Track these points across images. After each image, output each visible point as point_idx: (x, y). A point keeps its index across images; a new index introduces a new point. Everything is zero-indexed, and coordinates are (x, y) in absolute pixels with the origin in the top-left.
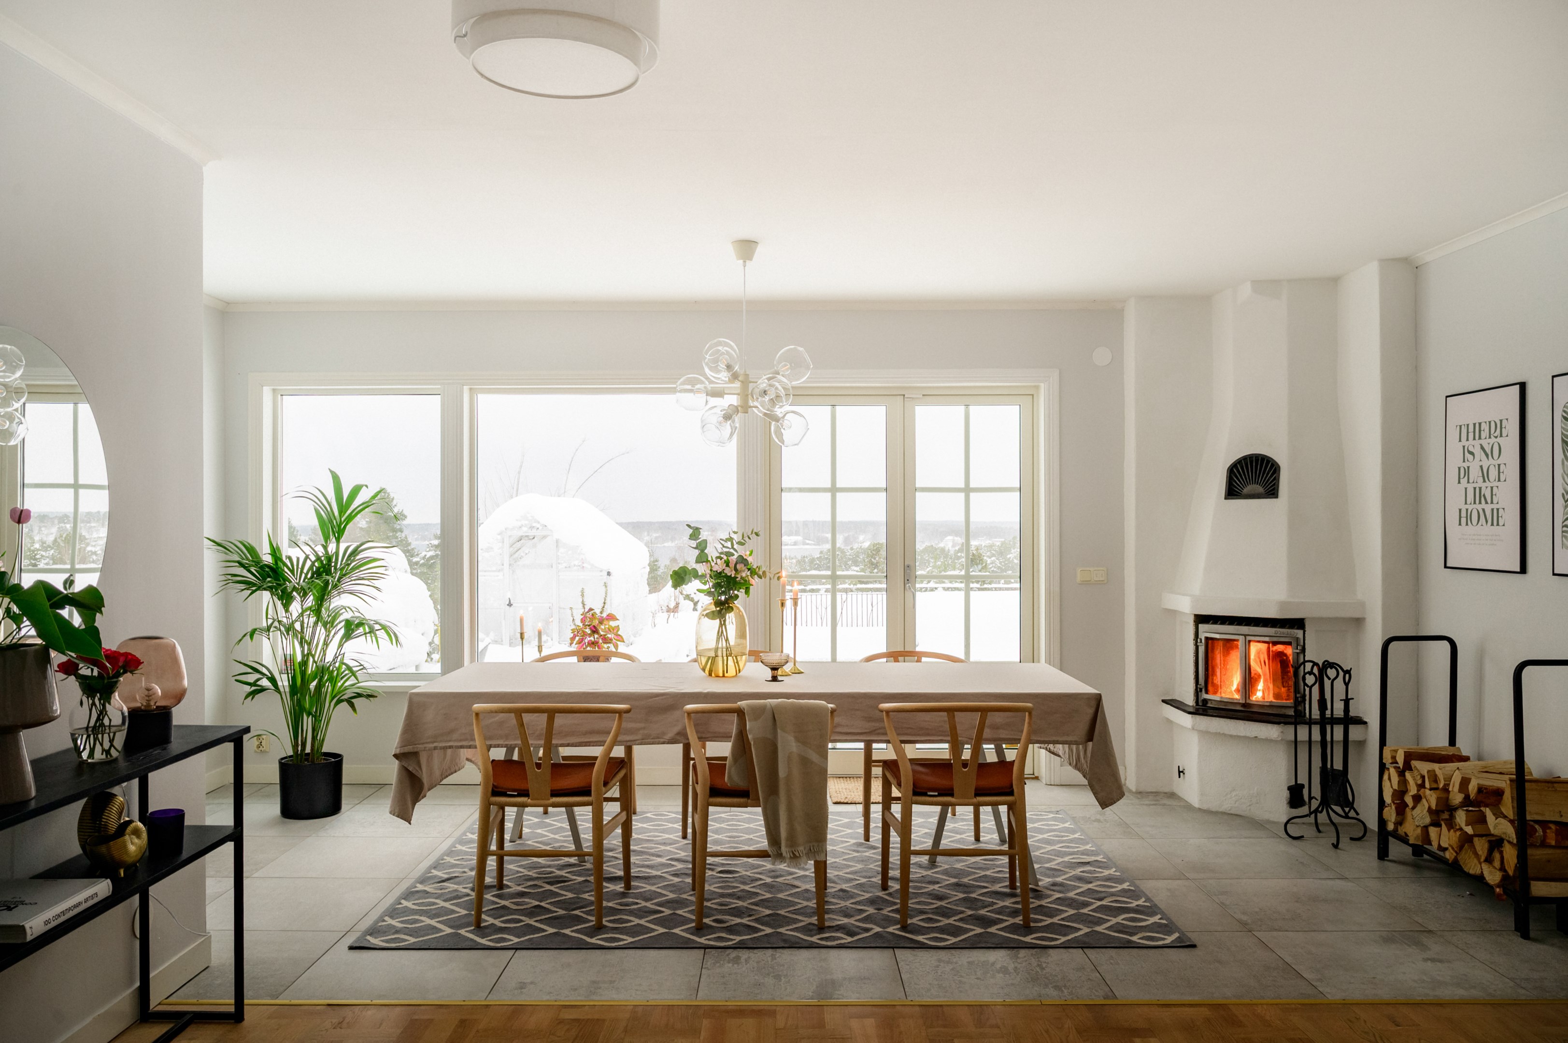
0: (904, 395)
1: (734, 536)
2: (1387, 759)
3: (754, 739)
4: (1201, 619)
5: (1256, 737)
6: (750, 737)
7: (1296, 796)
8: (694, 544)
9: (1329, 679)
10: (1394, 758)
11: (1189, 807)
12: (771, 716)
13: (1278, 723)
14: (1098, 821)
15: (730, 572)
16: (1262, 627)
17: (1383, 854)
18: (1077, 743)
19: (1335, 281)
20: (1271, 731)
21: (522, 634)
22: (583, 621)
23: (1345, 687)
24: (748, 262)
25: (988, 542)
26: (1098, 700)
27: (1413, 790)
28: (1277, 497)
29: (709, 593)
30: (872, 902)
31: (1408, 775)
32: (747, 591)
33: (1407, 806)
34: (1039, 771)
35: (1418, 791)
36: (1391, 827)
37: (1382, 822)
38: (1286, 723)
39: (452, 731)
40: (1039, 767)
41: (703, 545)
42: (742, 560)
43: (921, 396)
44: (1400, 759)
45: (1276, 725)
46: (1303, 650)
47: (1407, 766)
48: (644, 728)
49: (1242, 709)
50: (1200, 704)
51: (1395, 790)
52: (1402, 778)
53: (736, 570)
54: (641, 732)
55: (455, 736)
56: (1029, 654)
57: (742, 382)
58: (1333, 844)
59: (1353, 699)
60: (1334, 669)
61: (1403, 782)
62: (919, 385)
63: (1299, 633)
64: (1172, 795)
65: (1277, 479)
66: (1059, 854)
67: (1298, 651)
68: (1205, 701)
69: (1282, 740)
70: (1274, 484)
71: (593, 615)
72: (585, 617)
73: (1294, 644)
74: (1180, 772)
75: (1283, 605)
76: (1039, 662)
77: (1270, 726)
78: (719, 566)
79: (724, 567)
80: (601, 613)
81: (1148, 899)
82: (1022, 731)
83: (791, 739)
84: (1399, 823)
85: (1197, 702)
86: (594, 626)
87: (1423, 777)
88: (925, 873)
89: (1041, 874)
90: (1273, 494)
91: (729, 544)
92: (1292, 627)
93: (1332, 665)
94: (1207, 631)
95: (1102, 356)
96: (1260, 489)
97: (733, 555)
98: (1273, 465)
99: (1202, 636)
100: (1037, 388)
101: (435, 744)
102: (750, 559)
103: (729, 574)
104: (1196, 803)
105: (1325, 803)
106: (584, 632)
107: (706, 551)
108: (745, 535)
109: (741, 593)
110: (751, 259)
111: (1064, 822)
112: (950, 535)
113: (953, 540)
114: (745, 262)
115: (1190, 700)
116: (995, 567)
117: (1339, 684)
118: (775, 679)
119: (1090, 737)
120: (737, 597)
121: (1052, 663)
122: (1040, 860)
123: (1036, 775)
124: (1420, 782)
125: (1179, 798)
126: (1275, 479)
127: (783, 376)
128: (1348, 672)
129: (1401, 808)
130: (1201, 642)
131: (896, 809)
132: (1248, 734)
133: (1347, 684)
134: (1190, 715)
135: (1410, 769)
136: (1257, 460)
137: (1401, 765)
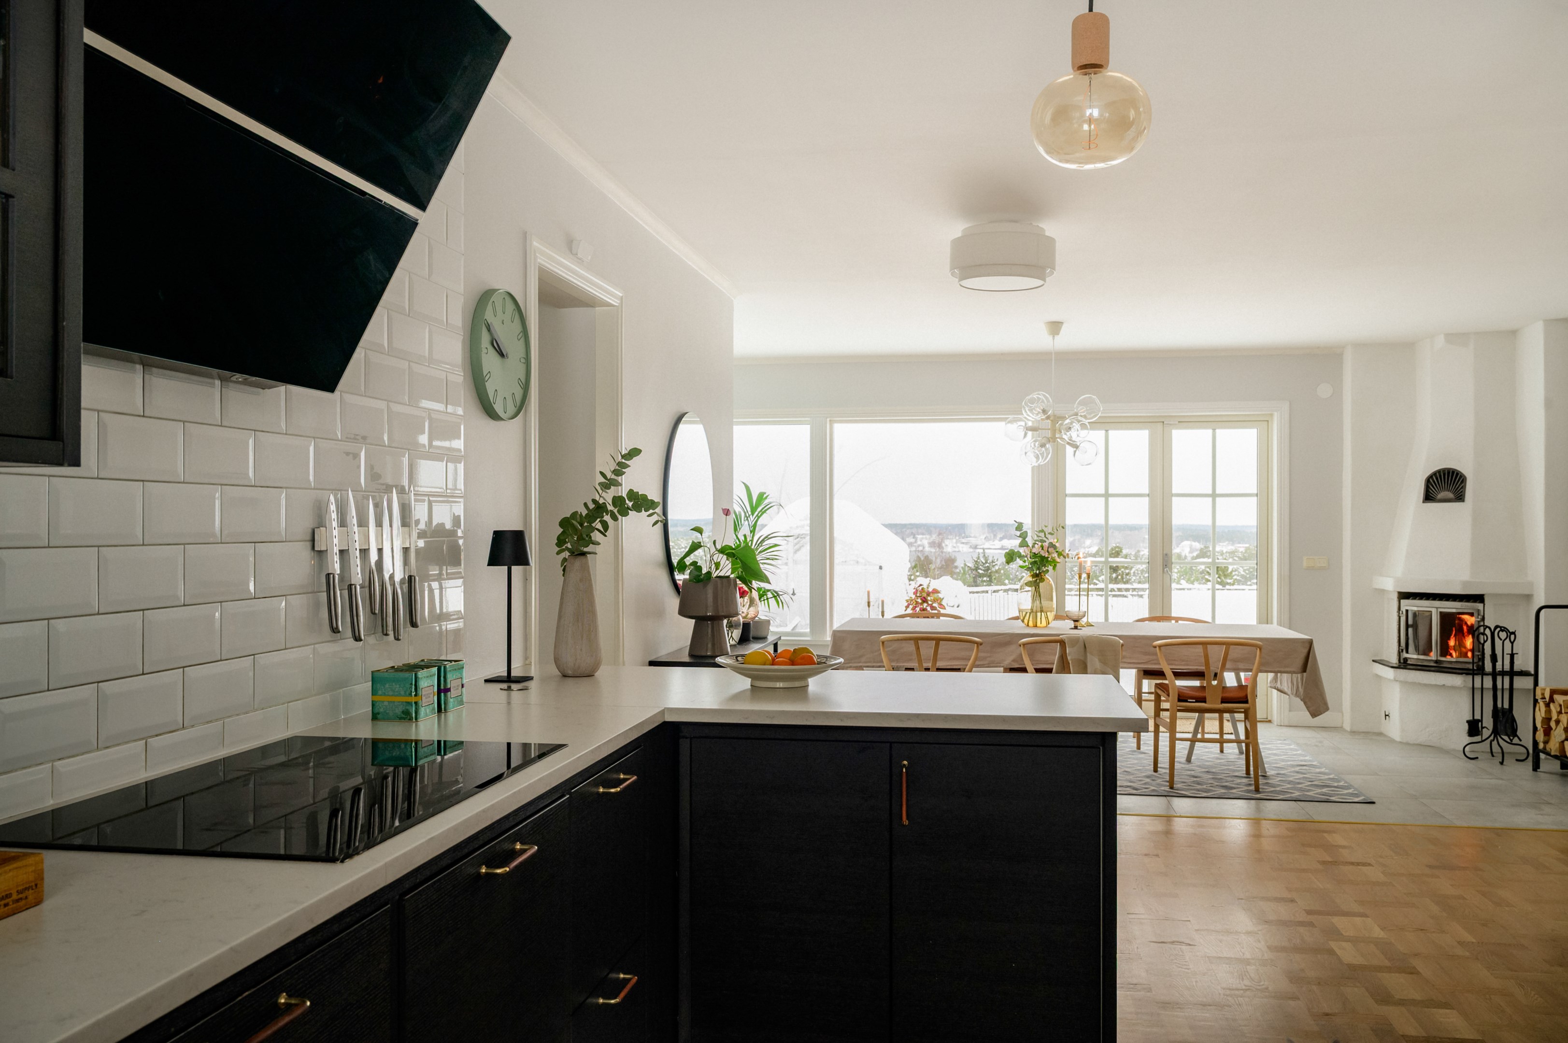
0: (1163, 422)
1: (1045, 529)
2: (1539, 696)
3: (1072, 660)
4: (1404, 596)
5: (1444, 685)
6: (1069, 658)
7: (1474, 728)
8: (1018, 533)
9: (1501, 639)
10: (1543, 694)
11: (1392, 741)
12: (1083, 644)
13: (1462, 674)
14: (1316, 746)
15: (1044, 554)
16: (1452, 601)
17: (1536, 767)
18: (1294, 672)
19: (1513, 333)
20: (1456, 680)
21: (869, 603)
22: (915, 593)
23: (1511, 644)
24: (1056, 336)
25: (1231, 548)
26: (1310, 643)
27: (1554, 716)
28: (1463, 501)
29: (1028, 569)
30: (1148, 777)
31: (1552, 705)
32: (1054, 568)
33: (1552, 729)
34: (1272, 715)
35: (1558, 716)
36: (1541, 746)
37: (1535, 743)
38: (1467, 674)
39: (861, 657)
40: (1271, 711)
41: (1025, 535)
42: (1052, 545)
43: (1177, 422)
44: (1547, 696)
45: (1460, 676)
46: (1483, 619)
47: (1552, 700)
48: (990, 657)
49: (1435, 665)
50: (1402, 661)
51: (1543, 718)
52: (1548, 708)
53: (1048, 552)
54: (988, 659)
55: (863, 659)
56: (1264, 617)
57: (1052, 421)
58: (1500, 762)
59: (1517, 654)
60: (1504, 632)
61: (1548, 711)
62: (1174, 414)
63: (1480, 606)
64: (1380, 734)
65: (1464, 488)
66: (1283, 760)
67: (1479, 620)
68: (1406, 660)
69: (1464, 687)
70: (1462, 492)
71: (922, 589)
72: (917, 591)
73: (1476, 614)
74: (1386, 715)
75: (1465, 584)
76: (1272, 623)
77: (1454, 676)
78: (1036, 550)
79: (1040, 550)
80: (928, 588)
81: (1346, 782)
82: (1254, 664)
83: (1097, 660)
84: (1546, 742)
85: (1399, 660)
86: (924, 598)
87: (1560, 706)
88: (1183, 766)
89: (1269, 769)
90: (1461, 499)
91: (1042, 535)
92: (1475, 601)
93: (1503, 629)
94: (1407, 604)
95: (1324, 391)
96: (1450, 495)
97: (1046, 542)
98: (1461, 477)
99: (1403, 609)
100: (1272, 415)
101: (851, 665)
102: (1057, 545)
103: (1043, 555)
104: (1398, 739)
105: (1496, 732)
106: (916, 602)
107: (1026, 539)
108: (1055, 528)
109: (1050, 568)
110: (1058, 334)
111: (1290, 745)
112: (1187, 540)
113: (1191, 547)
114: (1054, 336)
115: (1394, 660)
116: (1238, 576)
117: (1507, 643)
118: (1076, 628)
119: (1304, 669)
120: (1047, 571)
121: (1282, 625)
122: (1269, 763)
123: (1269, 719)
124: (1559, 710)
125: (1385, 736)
126: (1462, 488)
127: (1081, 416)
128: (1514, 633)
129: (1548, 732)
130: (1402, 613)
131: (1165, 715)
132: (1438, 683)
133: (1512, 643)
134: (1393, 669)
135: (1553, 702)
136: (1449, 473)
137: (1547, 700)
